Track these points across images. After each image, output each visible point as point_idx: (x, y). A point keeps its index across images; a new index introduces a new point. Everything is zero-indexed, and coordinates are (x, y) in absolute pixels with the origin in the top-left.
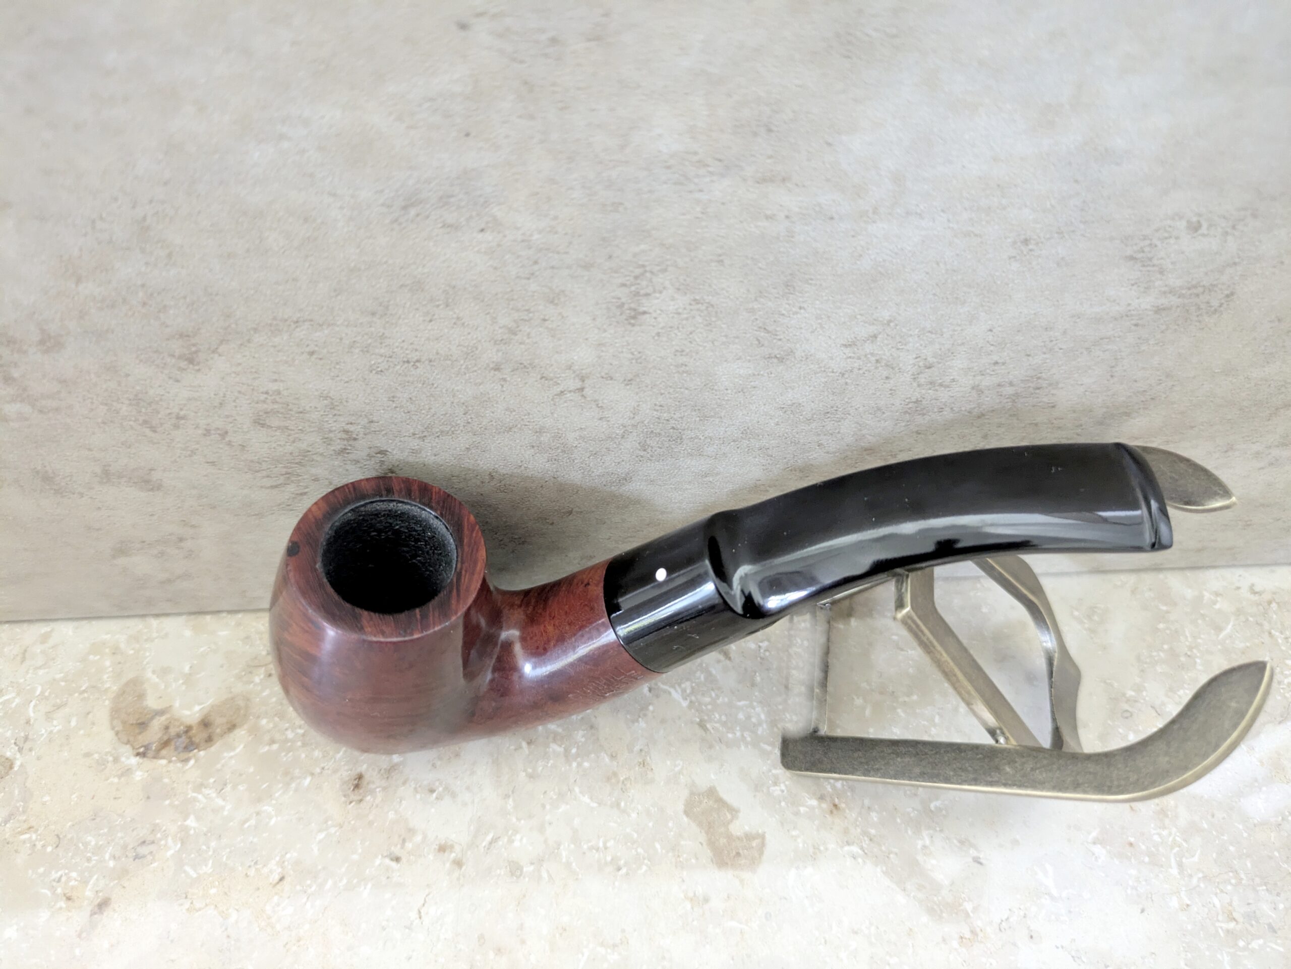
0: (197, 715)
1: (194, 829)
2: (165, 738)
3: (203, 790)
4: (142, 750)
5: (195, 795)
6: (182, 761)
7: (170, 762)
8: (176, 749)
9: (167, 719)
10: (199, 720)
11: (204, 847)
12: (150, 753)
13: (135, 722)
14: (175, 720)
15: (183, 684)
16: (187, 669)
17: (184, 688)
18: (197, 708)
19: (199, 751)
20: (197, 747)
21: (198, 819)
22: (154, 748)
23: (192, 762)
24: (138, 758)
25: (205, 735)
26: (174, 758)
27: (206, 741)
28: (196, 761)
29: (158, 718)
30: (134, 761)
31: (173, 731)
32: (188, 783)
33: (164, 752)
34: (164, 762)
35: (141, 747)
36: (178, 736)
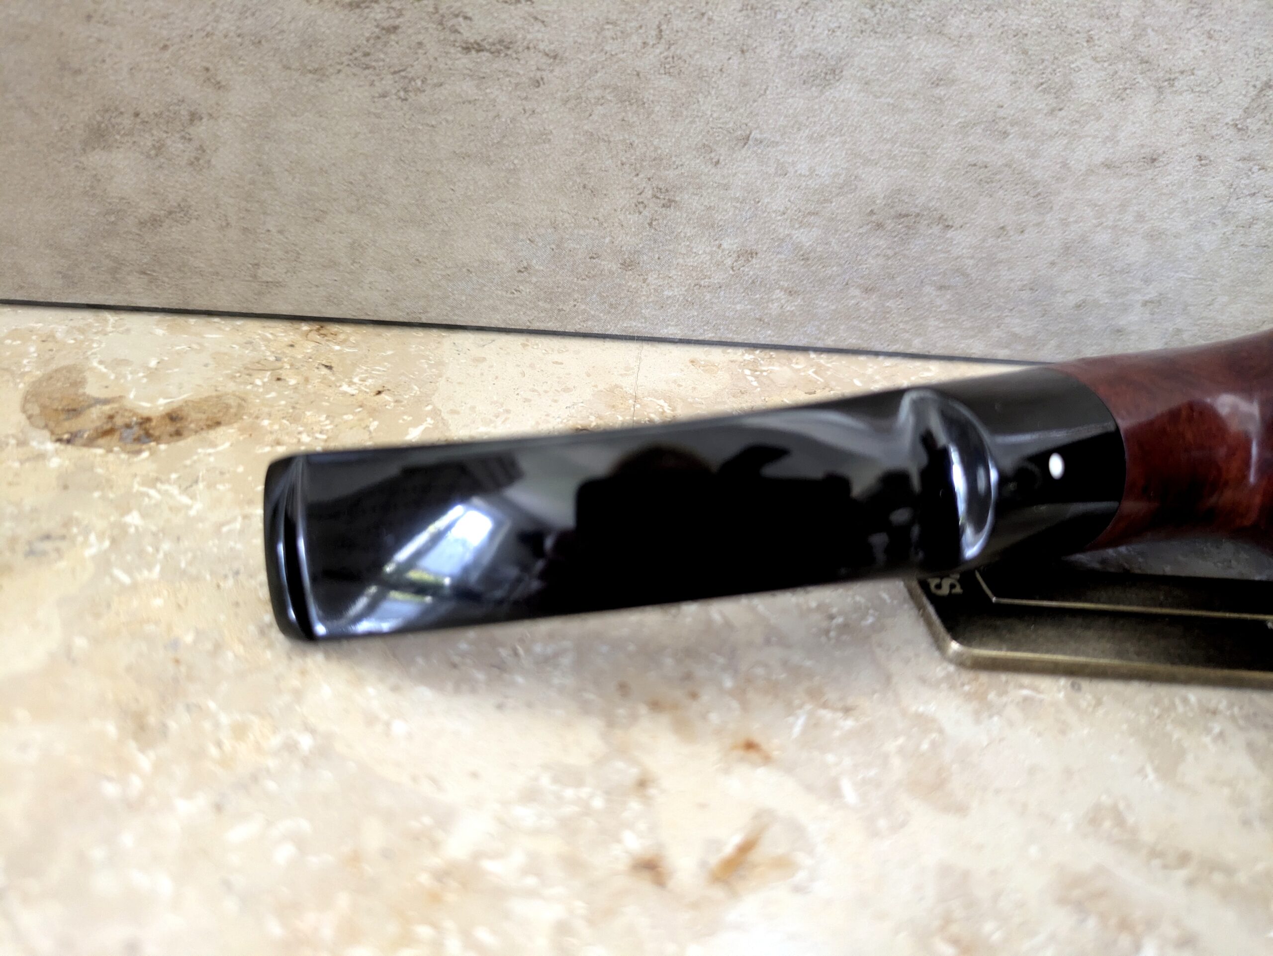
0: (161, 408)
1: (137, 528)
2: (108, 427)
3: (159, 485)
4: (66, 436)
5: (144, 489)
6: (128, 452)
7: (110, 451)
8: (121, 439)
9: (112, 409)
10: (164, 413)
11: (150, 549)
12: (79, 441)
13: (60, 408)
14: (126, 410)
15: (144, 377)
16: (153, 363)
17: (145, 380)
18: (162, 401)
19: (158, 443)
20: (158, 440)
21: (144, 515)
22: (86, 435)
23: (145, 454)
24: (58, 445)
25: (171, 428)
26: (116, 449)
27: (171, 435)
28: (152, 454)
29: (98, 406)
30: (50, 446)
31: (119, 421)
32: (135, 475)
33: (101, 441)
34: (100, 451)
35: (67, 432)
36: (128, 426)
